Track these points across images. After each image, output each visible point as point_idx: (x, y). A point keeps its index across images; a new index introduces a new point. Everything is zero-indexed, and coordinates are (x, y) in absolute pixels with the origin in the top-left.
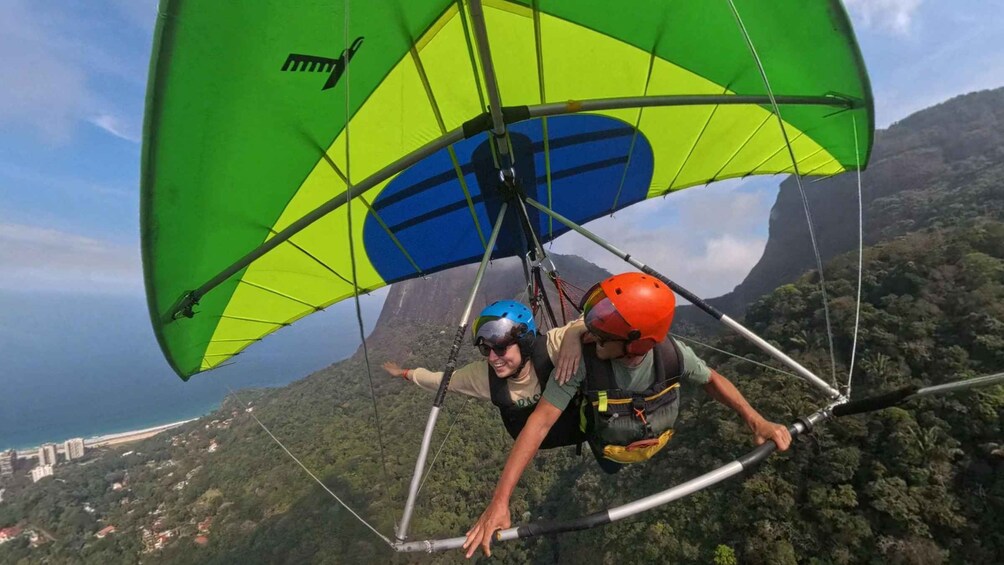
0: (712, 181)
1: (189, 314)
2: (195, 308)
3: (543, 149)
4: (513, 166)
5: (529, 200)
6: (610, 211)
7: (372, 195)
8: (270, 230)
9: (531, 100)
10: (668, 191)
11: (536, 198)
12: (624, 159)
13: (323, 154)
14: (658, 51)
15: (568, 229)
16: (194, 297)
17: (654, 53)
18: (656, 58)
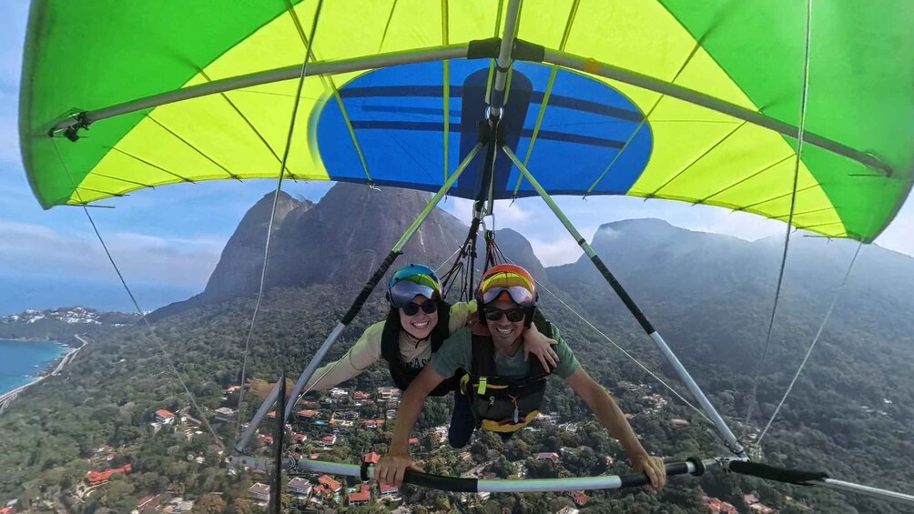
0: (700, 202)
1: (72, 135)
2: (81, 132)
3: (541, 102)
4: (504, 107)
5: (506, 150)
6: (584, 193)
7: (342, 80)
8: (200, 70)
9: (550, 42)
10: (651, 196)
11: (514, 150)
12: (621, 145)
13: (290, 7)
14: (706, 42)
15: (534, 193)
16: (84, 120)
17: (700, 43)
18: (701, 49)
